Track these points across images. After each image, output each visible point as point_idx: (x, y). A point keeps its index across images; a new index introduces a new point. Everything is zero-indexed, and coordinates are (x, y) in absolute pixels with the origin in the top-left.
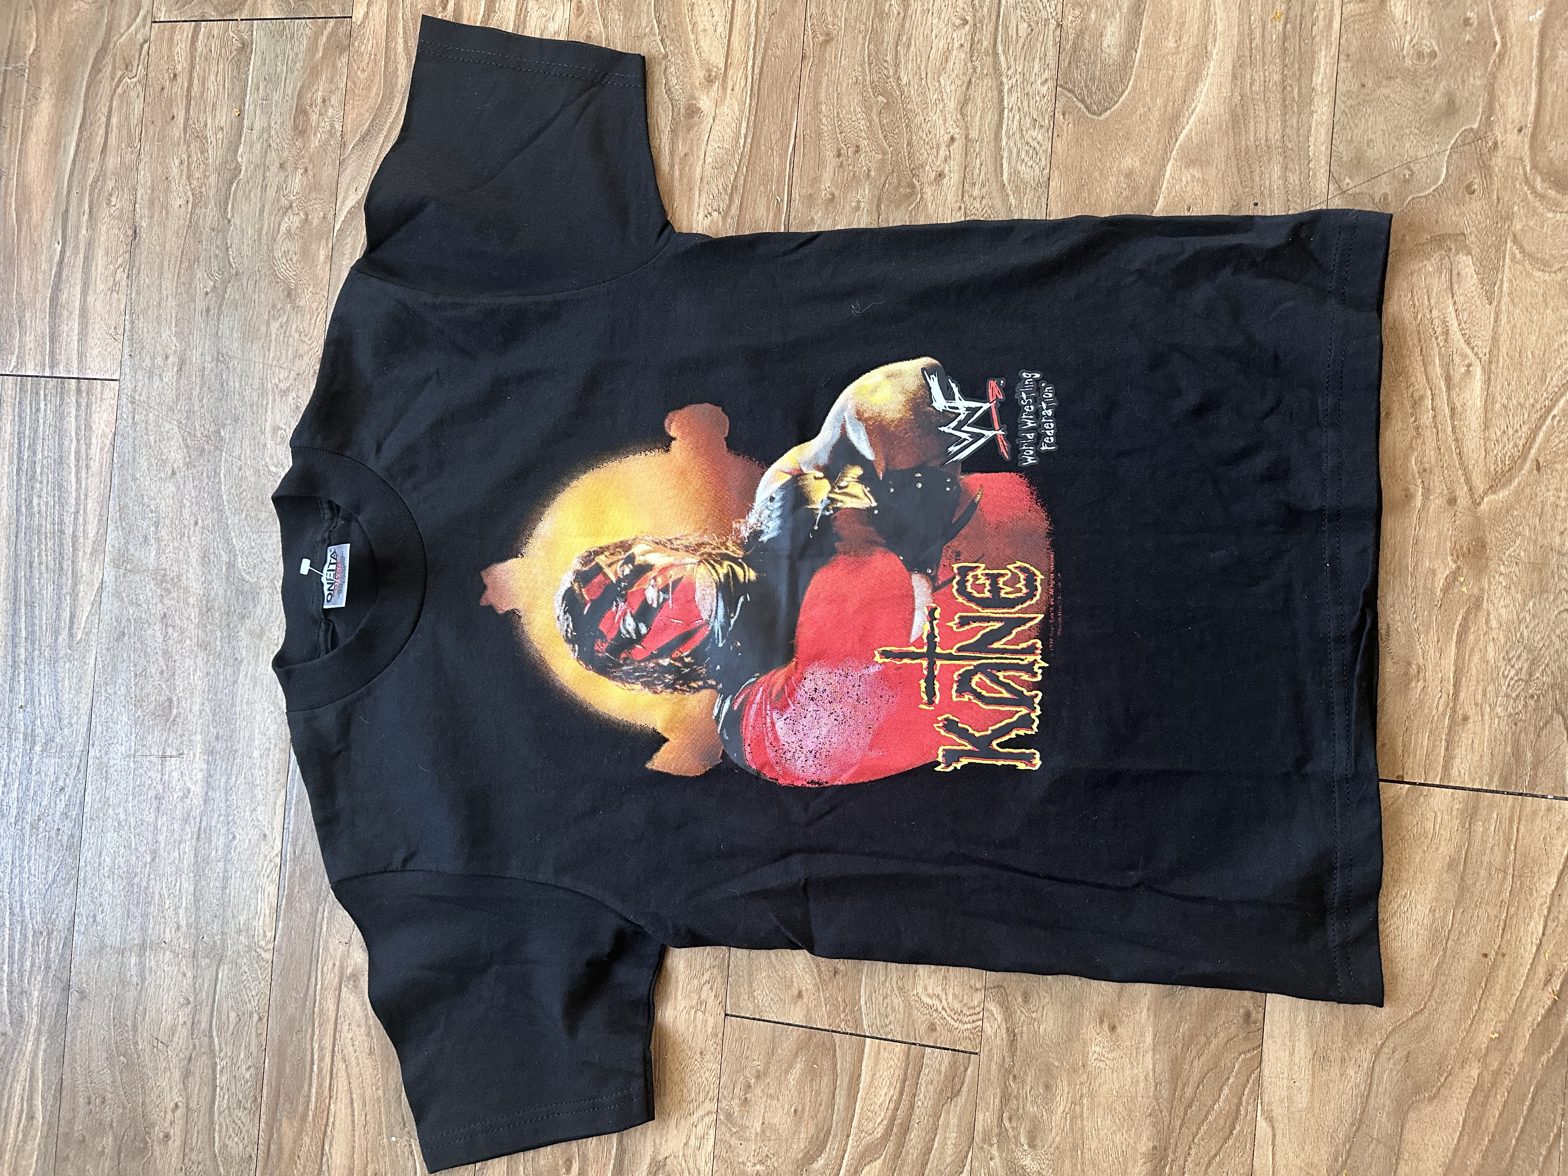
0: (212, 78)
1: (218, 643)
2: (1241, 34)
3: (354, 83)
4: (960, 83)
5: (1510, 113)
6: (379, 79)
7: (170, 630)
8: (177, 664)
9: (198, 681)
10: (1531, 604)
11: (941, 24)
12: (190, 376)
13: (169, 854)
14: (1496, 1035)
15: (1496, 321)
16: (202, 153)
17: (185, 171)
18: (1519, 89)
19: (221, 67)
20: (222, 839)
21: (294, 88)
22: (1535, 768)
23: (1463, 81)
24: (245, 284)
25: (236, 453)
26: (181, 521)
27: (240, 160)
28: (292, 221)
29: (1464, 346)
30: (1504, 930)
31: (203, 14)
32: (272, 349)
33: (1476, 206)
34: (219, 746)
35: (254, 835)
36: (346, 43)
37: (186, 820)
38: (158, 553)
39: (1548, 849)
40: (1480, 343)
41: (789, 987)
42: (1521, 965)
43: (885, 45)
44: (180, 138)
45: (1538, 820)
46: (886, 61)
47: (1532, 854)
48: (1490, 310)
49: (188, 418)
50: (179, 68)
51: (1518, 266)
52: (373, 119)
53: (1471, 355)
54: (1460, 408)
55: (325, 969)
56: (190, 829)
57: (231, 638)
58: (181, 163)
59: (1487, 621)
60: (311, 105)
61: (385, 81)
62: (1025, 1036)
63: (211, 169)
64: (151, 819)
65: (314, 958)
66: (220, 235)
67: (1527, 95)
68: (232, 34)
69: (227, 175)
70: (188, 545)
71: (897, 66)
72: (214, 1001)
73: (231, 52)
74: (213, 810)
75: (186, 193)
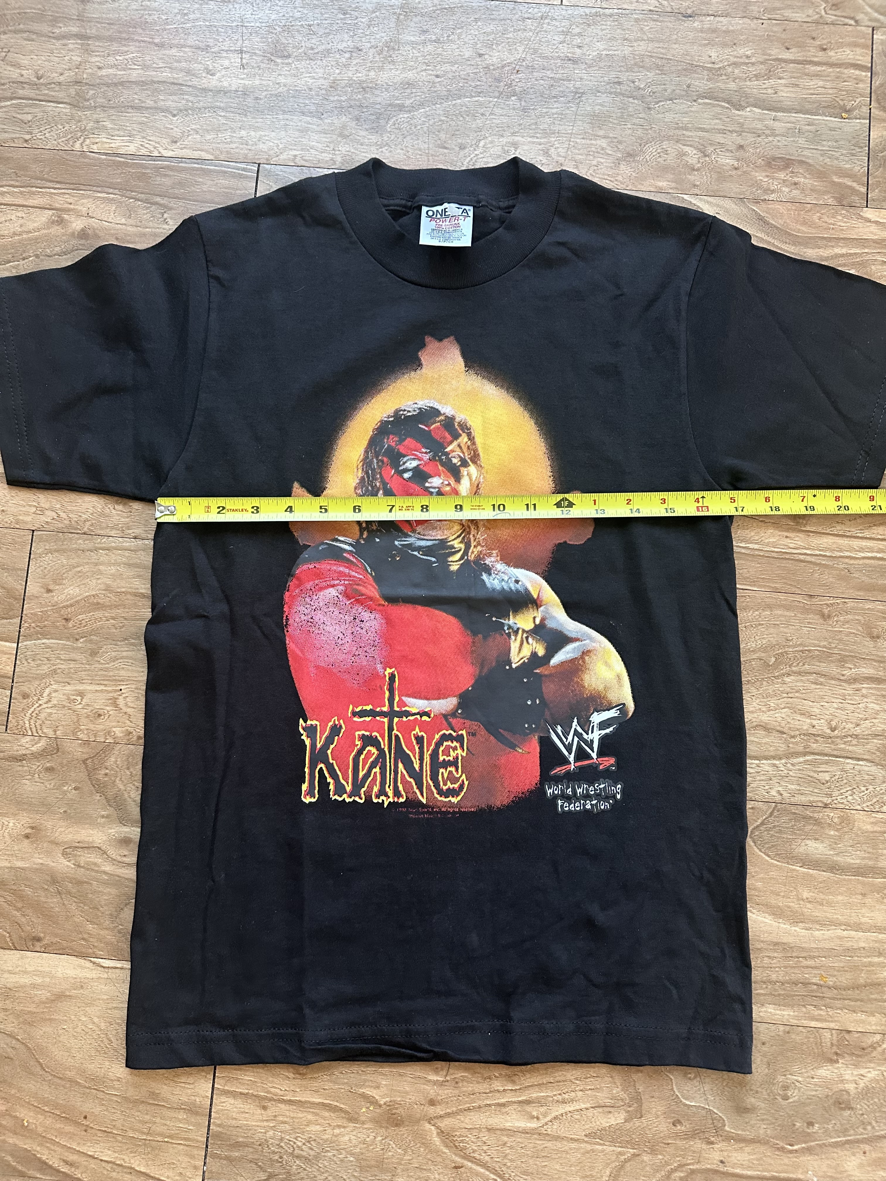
0: (821, 83)
1: (336, 98)
2: (811, 950)
3: (809, 211)
4: (783, 725)
5: (735, 1155)
6: (811, 232)
7: (347, 55)
8: (319, 62)
9: (305, 81)
10: (352, 1159)
11: (832, 710)
12: (563, 68)
13: (161, 59)
14: (26, 1124)
15: (571, 1139)
16: (756, 76)
17: (742, 60)
18: (755, 1162)
19: (830, 91)
20: (174, 105)
21: (808, 158)
22: (227, 1158)
23: (763, 1120)
24: (640, 115)
25: (497, 111)
26: (439, 63)
27: (748, 109)
28: (693, 156)
29: (553, 1115)
30: (105, 1131)
31: (877, 74)
32: (584, 141)
33: (663, 1127)
34: (250, 101)
35: (176, 132)
36: (844, 203)
37: (188, 72)
38: (413, 43)
39: (166, 1166)
40: (555, 1127)
41: (55, 582)
42: (79, 1144)
43: (818, 664)
44: (770, 55)
45: (187, 1159)
46: (804, 665)
47: (162, 1154)
48: (581, 1135)
49: (528, 67)
50: (832, 53)
51: (614, 1158)
52: (777, 228)
53: (546, 1120)
54: (504, 1110)
55: (67, 196)
56: (180, 77)
57: (341, 109)
58: (748, 57)
59: (339, 1127)
60: (792, 172)
61: (810, 238)
62: (20, 768)
63: (741, 84)
64: (190, 42)
65: (77, 186)
66: (684, 93)
67: (749, 1168)
68: (858, 100)
69: (735, 99)
70: (419, 70)
71: (799, 673)
72: (40, 101)
73: (842, 100)
74: (197, 96)
75: (721, 61)
